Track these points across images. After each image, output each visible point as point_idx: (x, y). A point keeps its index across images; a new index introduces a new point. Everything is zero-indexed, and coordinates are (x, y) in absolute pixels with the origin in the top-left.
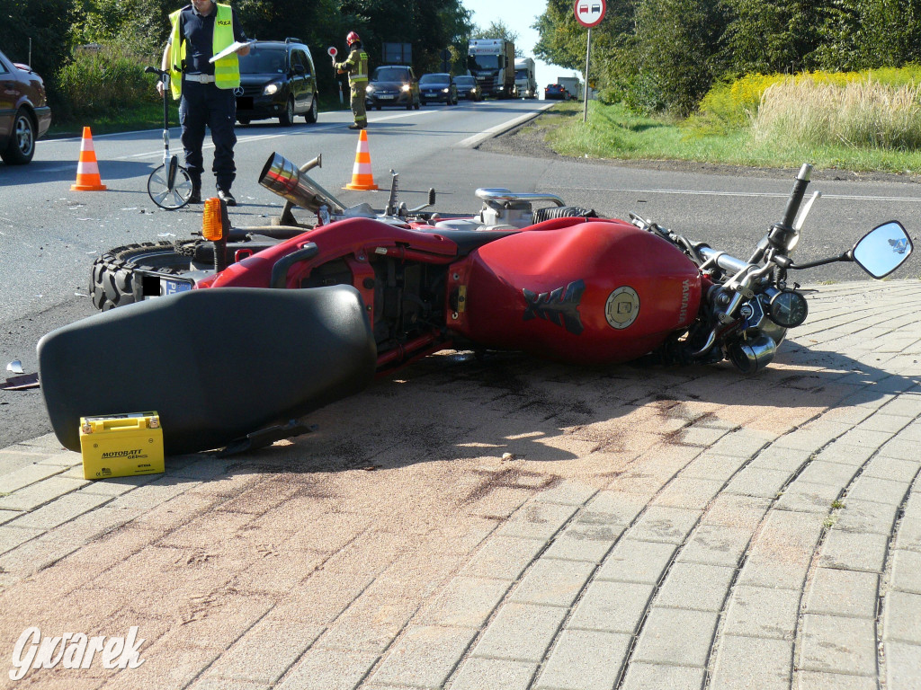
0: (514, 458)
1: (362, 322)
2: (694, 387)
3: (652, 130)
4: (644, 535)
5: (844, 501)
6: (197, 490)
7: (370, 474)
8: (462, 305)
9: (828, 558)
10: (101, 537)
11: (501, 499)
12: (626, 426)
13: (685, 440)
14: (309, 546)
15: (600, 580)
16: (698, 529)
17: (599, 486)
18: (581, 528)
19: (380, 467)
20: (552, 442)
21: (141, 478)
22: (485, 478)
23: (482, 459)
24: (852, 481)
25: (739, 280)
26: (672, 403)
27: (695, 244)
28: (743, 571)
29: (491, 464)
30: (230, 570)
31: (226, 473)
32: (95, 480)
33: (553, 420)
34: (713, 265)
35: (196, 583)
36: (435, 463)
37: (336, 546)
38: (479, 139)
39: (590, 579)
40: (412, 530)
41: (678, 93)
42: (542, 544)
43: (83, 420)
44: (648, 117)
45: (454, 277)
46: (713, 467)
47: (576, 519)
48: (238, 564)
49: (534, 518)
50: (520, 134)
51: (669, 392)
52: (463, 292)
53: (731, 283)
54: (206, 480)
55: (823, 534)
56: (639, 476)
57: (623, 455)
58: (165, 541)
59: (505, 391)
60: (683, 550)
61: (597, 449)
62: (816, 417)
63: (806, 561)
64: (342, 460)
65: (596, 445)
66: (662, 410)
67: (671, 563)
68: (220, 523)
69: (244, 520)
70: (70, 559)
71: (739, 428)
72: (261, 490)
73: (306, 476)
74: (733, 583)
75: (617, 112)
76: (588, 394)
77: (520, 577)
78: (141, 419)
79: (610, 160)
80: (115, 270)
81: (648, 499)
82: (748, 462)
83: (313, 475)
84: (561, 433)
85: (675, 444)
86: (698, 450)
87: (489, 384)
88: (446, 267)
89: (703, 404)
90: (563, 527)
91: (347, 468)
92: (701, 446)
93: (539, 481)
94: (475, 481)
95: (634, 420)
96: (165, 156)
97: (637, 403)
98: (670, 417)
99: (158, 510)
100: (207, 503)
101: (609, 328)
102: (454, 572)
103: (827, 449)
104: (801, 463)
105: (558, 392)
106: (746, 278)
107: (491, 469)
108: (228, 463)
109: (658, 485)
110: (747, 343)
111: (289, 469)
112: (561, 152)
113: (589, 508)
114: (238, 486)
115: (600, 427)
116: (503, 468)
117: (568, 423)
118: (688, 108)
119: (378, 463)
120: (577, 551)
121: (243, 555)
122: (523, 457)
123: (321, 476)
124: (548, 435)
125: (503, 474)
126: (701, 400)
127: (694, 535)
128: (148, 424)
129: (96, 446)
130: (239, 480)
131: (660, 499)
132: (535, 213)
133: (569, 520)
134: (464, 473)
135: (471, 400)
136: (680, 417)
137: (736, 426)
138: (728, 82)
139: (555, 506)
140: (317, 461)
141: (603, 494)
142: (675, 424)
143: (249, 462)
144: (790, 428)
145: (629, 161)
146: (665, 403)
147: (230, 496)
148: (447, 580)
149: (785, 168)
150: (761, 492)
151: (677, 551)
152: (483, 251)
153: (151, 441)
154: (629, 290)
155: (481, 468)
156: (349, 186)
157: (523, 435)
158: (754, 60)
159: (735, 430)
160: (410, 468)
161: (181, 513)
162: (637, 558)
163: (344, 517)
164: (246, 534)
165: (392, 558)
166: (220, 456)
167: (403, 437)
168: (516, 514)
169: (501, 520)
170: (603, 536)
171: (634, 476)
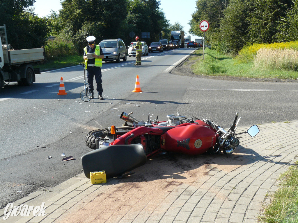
0: (174, 179)
1: (144, 152)
2: (214, 160)
3: (225, 60)
4: (197, 194)
5: (236, 187)
6: (114, 186)
7: (146, 183)
8: (164, 144)
9: (228, 198)
10: (99, 196)
11: (171, 187)
12: (198, 171)
13: (209, 174)
14: (136, 197)
15: (188, 203)
16: (207, 193)
17: (190, 185)
18: (185, 193)
19: (148, 181)
20: (182, 175)
21: (102, 184)
22: (168, 183)
23: (168, 179)
24: (239, 183)
25: (224, 136)
26: (208, 164)
27: (217, 126)
28: (213, 201)
29: (170, 180)
30: (123, 202)
31: (118, 183)
32: (94, 184)
33: (183, 169)
34: (220, 131)
35: (117, 204)
36: (159, 180)
37: (141, 197)
38: (171, 69)
39: (186, 203)
40: (154, 194)
41: (233, 48)
42: (178, 196)
43: (91, 173)
44: (224, 55)
45: (162, 138)
46: (213, 180)
47: (185, 191)
48: (124, 201)
49: (177, 191)
50: (184, 65)
51: (209, 162)
52: (164, 141)
53: (223, 137)
54: (115, 184)
55: (229, 194)
56: (198, 182)
57: (196, 177)
58: (110, 197)
59: (173, 162)
60: (203, 197)
61: (191, 176)
62: (239, 168)
63: (224, 199)
64: (140, 179)
65: (190, 175)
66: (206, 167)
67: (200, 199)
68: (119, 193)
69: (124, 192)
70: (94, 200)
71: (221, 171)
72: (126, 186)
73: (134, 183)
74: (210, 203)
75: (215, 53)
76: (191, 163)
77: (173, 203)
78: (102, 172)
79: (209, 76)
80: (91, 138)
81: (199, 187)
82: (220, 179)
83: (135, 183)
84: (184, 172)
85: (207, 175)
86: (211, 176)
87: (170, 160)
88: (160, 135)
89: (215, 165)
90: (182, 193)
91: (141, 181)
92: (212, 175)
93: (178, 184)
94: (166, 184)
95: (199, 169)
96: (85, 87)
97: (201, 165)
98: (207, 168)
99: (107, 190)
100: (116, 189)
101: (195, 148)
102: (162, 202)
103: (238, 175)
104: (231, 179)
105: (185, 162)
106: (226, 136)
107: (169, 181)
108: (118, 180)
109: (201, 184)
110: (227, 150)
111: (130, 182)
112: (195, 73)
113: (187, 189)
114: (121, 185)
115: (192, 171)
116: (172, 181)
117: (186, 170)
118: (236, 53)
119: (147, 180)
120: (184, 197)
121: (125, 199)
122: (176, 178)
123: (137, 183)
124: (181, 173)
125: (172, 182)
126: (215, 164)
127: (206, 194)
128: (103, 173)
129: (94, 178)
130: (121, 184)
131: (201, 187)
132: (180, 121)
133: (183, 192)
134: (164, 182)
135: (166, 164)
136: (209, 168)
137: (220, 170)
138: (248, 45)
139: (181, 189)
140: (135, 180)
141: (190, 186)
142: (208, 170)
143: (122, 180)
144: (232, 170)
145: (215, 76)
146: (207, 165)
147: (120, 188)
148: (161, 203)
149: (261, 78)
150: (221, 186)
151: (202, 198)
152: (168, 132)
153: (104, 177)
154: (200, 140)
155: (167, 181)
156: (134, 91)
157: (176, 173)
158: (257, 37)
159: (220, 171)
160: (154, 181)
161: (112, 191)
162: (195, 199)
163: (142, 191)
164: (124, 195)
165: (151, 199)
166: (116, 179)
167: (152, 174)
168: (174, 191)
169: (171, 192)
170: (189, 195)
171: (197, 182)
